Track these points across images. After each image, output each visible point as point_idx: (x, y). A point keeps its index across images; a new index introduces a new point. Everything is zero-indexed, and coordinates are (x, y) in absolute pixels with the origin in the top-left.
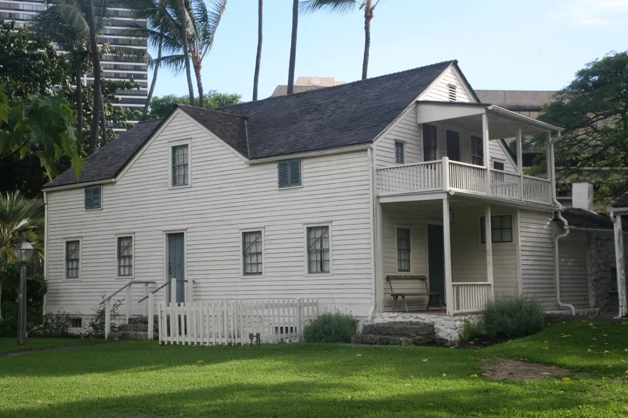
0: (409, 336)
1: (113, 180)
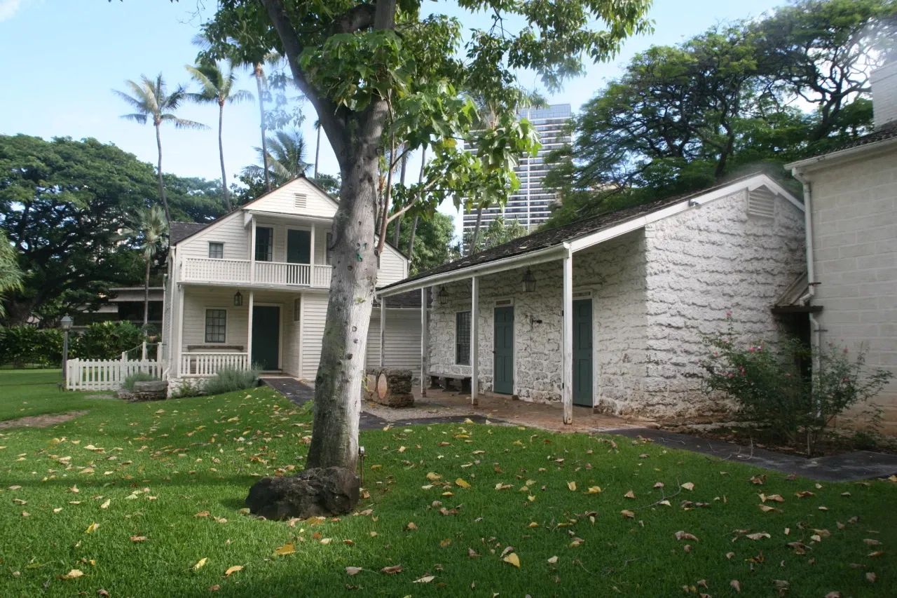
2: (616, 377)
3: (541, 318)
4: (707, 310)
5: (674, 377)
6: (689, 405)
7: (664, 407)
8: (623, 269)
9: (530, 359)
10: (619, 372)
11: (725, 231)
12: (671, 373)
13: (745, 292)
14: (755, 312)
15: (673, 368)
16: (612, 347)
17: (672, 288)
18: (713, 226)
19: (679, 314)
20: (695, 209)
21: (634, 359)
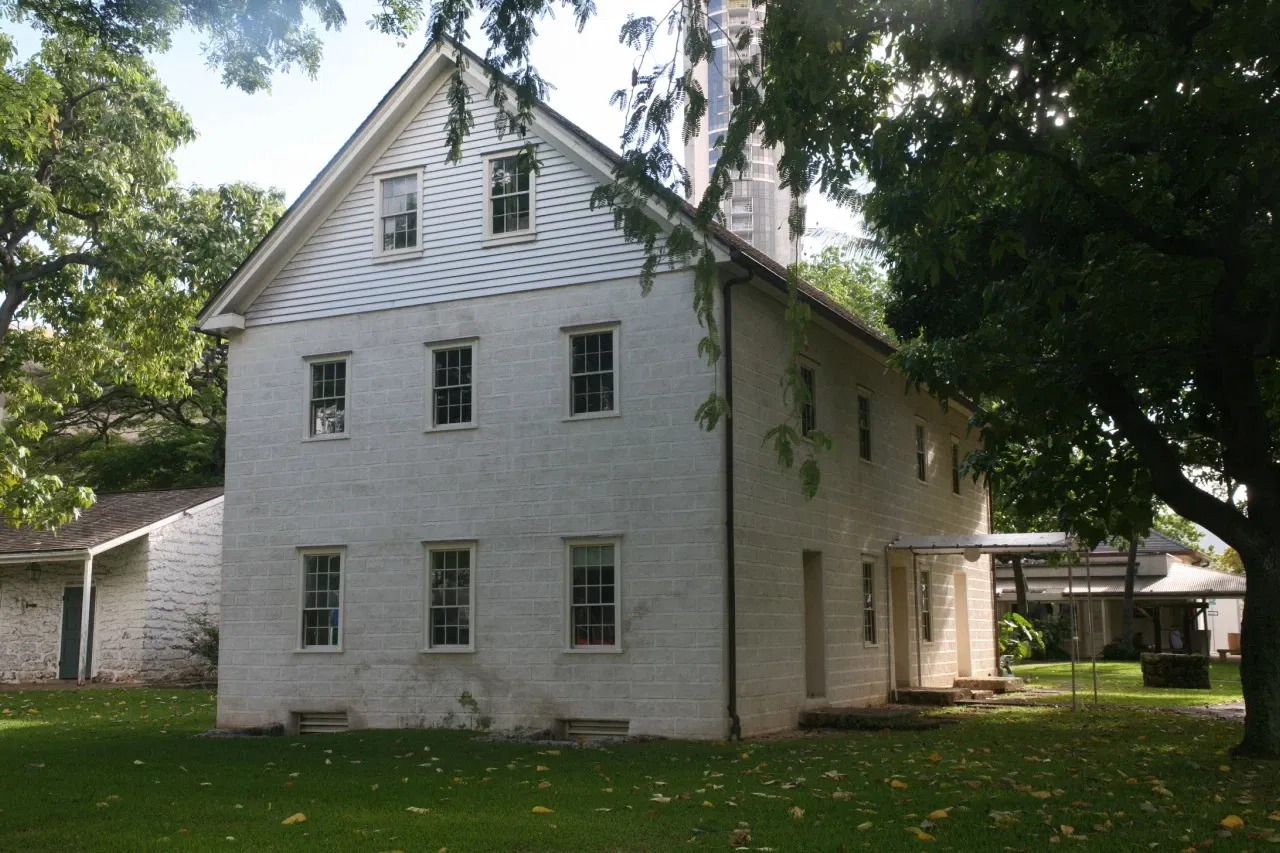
2: (115, 651)
3: (35, 602)
4: (193, 596)
5: (164, 648)
6: (174, 671)
7: (154, 672)
8: (126, 564)
9: (19, 642)
10: (118, 647)
11: (211, 533)
12: (159, 646)
15: (163, 642)
16: (114, 627)
17: (166, 580)
18: (202, 530)
19: (171, 600)
20: (187, 518)
21: (134, 636)
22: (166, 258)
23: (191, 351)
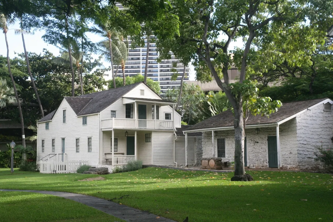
0: (96, 171)
1: (51, 120)
2: (287, 158)
3: (258, 141)
4: (313, 139)
5: (305, 158)
6: (309, 166)
7: (302, 166)
8: (289, 128)
9: (254, 154)
10: (288, 157)
11: (317, 116)
12: (303, 157)
13: (323, 134)
14: (326, 140)
15: (304, 155)
16: (286, 150)
17: (303, 133)
18: (314, 115)
19: (305, 140)
20: (309, 111)
21: (294, 153)
22: (309, 12)
23: (312, 48)
